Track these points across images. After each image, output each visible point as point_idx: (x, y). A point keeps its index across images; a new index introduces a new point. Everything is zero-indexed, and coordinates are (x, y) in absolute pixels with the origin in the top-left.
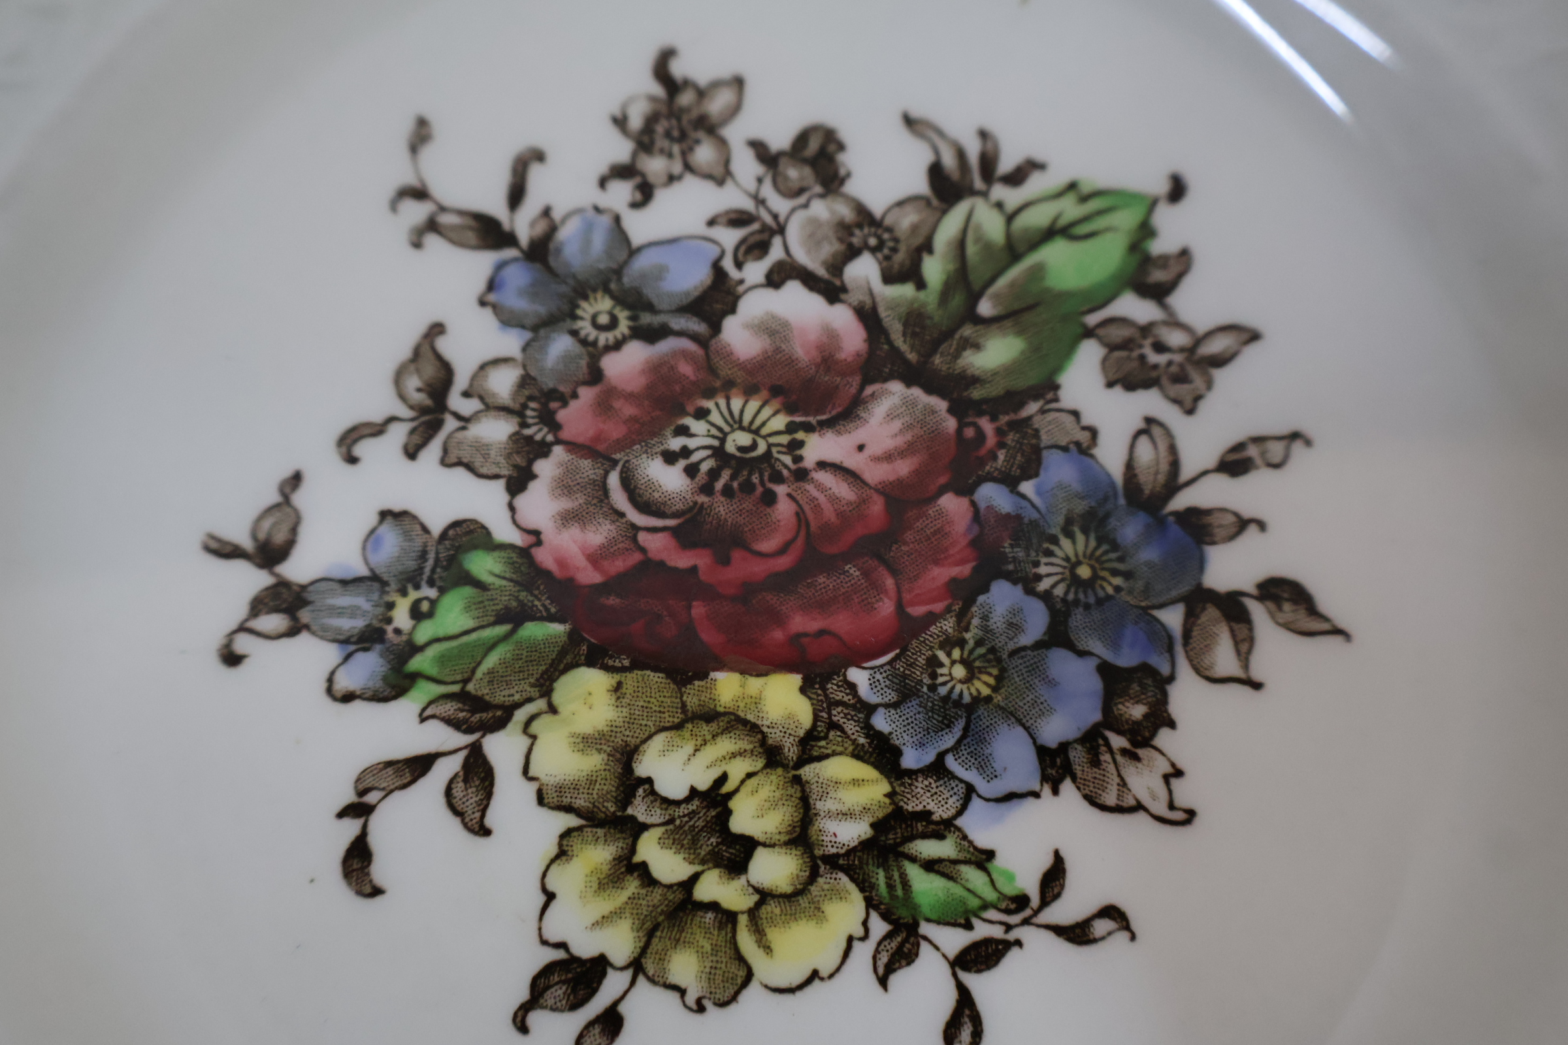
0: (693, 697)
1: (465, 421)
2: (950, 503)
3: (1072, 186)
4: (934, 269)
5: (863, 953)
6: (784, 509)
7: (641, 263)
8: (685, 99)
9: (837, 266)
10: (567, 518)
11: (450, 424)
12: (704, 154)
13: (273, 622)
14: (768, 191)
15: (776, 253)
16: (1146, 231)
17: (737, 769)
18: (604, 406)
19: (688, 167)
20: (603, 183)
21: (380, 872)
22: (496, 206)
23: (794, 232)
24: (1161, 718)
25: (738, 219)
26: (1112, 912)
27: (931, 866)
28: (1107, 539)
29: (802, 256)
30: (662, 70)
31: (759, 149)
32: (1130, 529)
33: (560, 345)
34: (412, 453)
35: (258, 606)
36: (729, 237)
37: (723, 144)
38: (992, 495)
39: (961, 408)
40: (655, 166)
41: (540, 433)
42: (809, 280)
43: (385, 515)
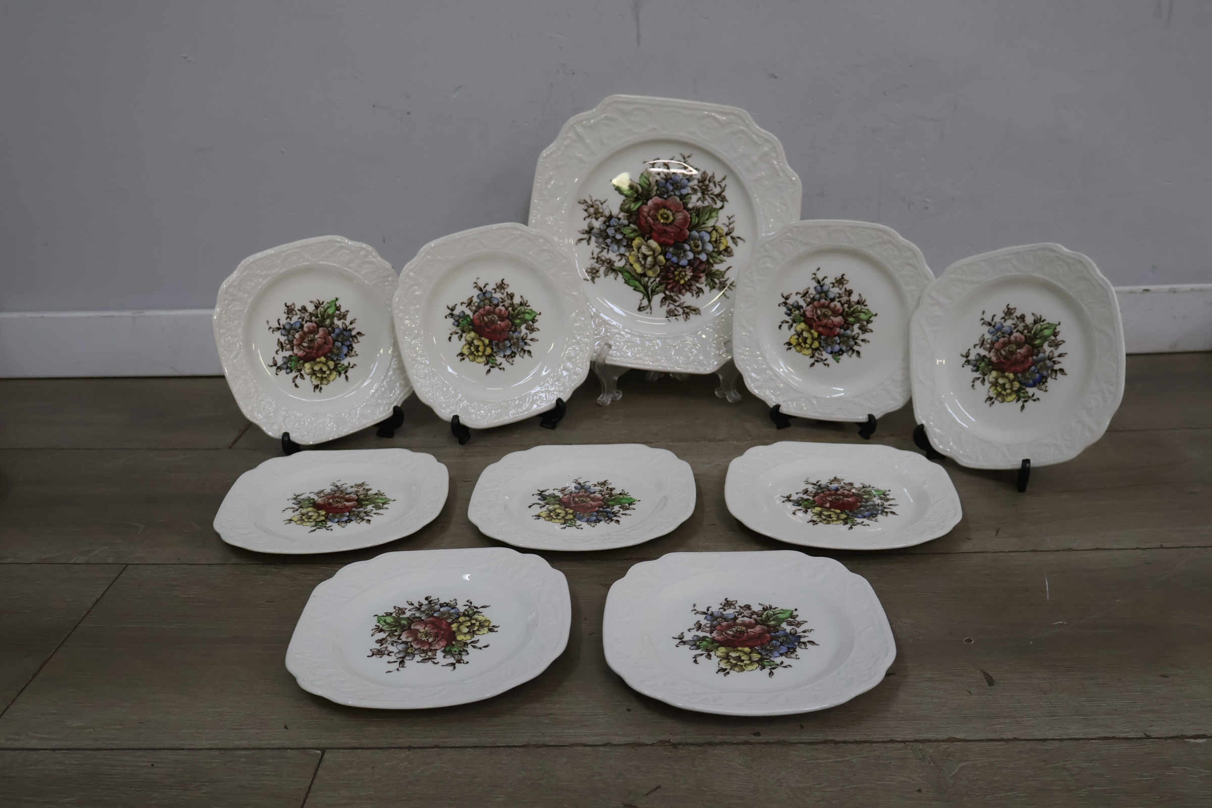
0: (316, 362)
1: (285, 347)
2: (330, 337)
3: (328, 303)
4: (319, 316)
5: (337, 376)
6: (316, 343)
7: (293, 326)
8: (290, 308)
9: (311, 319)
10: (298, 351)
11: (284, 348)
12: (294, 313)
13: (279, 370)
14: (302, 314)
15: (305, 320)
16: (336, 304)
17: (322, 366)
18: (297, 340)
19: (294, 315)
20: (286, 319)
21: (298, 385)
22: (278, 326)
23: (306, 317)
24: (353, 348)
25: (300, 318)
26: (354, 365)
27: (340, 367)
28: (344, 335)
29: (307, 319)
30: (286, 306)
31: (299, 310)
32: (345, 333)
33: (290, 336)
34: (282, 351)
35: (277, 369)
36: (300, 320)
37: (295, 311)
38: (333, 335)
39: (327, 328)
40: (290, 316)
41: (292, 345)
42: (309, 321)
43: (283, 357)
